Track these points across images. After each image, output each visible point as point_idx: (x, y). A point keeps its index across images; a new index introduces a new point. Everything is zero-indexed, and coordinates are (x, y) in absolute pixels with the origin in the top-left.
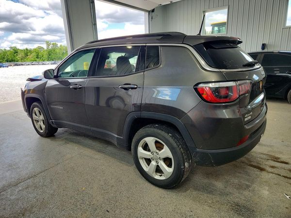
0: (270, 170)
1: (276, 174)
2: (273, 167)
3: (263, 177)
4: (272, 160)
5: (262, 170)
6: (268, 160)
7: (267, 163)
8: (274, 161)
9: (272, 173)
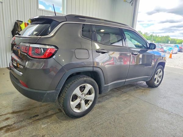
0: (9, 116)
1: (3, 115)
2: (7, 119)
3: (10, 109)
4: (11, 125)
5: (13, 113)
6: (14, 123)
7: (13, 120)
8: (9, 126)
9: (6, 114)
